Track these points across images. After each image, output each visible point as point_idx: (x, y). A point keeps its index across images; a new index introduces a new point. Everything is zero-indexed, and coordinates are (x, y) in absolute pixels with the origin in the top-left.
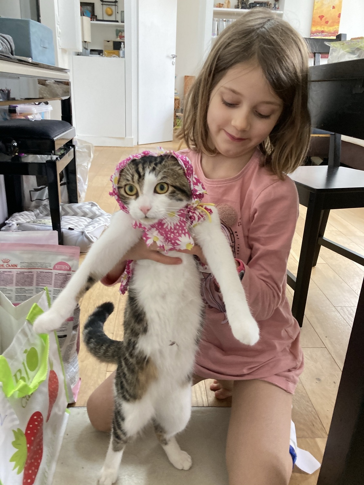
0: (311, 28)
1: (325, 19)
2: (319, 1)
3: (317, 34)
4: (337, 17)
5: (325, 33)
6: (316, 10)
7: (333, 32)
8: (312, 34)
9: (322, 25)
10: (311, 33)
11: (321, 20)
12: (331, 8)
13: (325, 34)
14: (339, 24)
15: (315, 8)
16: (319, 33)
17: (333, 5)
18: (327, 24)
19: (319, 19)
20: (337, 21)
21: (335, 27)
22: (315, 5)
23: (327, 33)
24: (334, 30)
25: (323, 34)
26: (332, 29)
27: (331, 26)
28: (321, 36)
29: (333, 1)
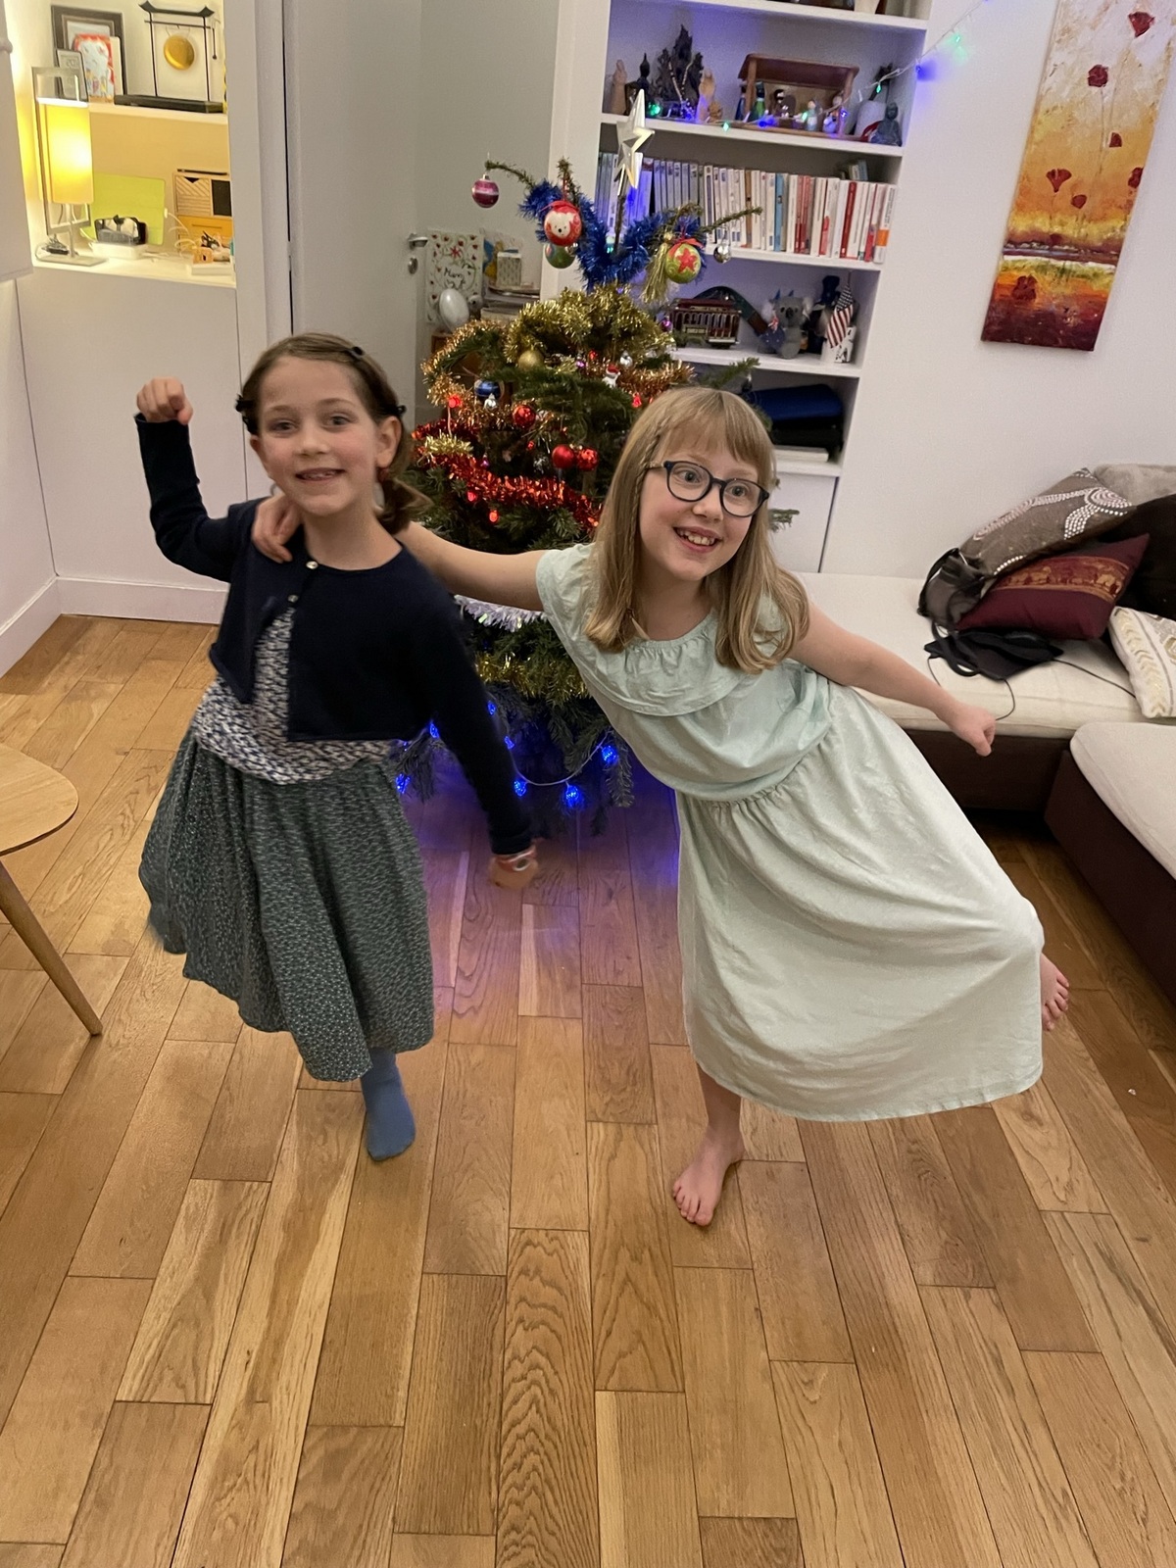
0: (1010, 219)
1: (1074, 186)
2: (1055, 108)
3: (1034, 248)
4: (1125, 181)
5: (1066, 247)
7: (1100, 244)
8: (1012, 243)
9: (1057, 210)
10: (1010, 241)
11: (1056, 191)
12: (1106, 144)
13: (1067, 250)
14: (1129, 213)
15: (1037, 137)
16: (1042, 243)
17: (1116, 131)
18: (1080, 207)
19: (1048, 187)
20: (1122, 201)
21: (1110, 224)
22: (1040, 123)
23: (1073, 248)
24: (1105, 237)
25: (1056, 250)
26: (1096, 233)
27: (1096, 221)
28: (1046, 256)
29: (1116, 114)
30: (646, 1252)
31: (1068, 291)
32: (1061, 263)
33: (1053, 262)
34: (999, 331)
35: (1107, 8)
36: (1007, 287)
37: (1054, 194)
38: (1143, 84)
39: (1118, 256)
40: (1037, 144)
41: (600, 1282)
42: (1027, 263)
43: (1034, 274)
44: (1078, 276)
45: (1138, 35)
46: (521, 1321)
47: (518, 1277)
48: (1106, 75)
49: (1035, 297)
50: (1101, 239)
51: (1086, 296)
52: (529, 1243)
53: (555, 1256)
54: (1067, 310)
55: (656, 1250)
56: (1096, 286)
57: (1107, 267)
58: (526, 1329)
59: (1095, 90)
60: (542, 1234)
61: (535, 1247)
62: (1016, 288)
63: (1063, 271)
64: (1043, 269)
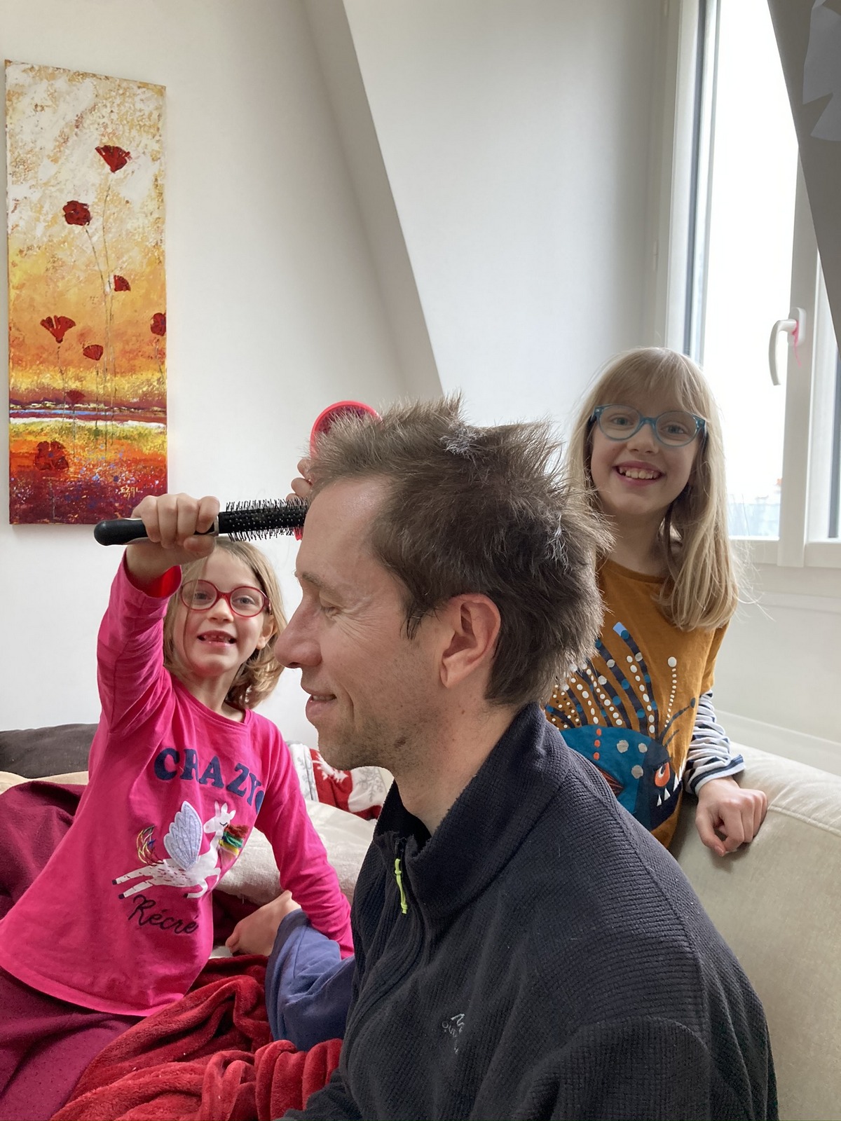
1: (82, 336)
2: (29, 249)
3: (49, 408)
4: (147, 329)
5: (92, 405)
6: (21, 287)
7: (135, 400)
8: (16, 403)
9: (68, 363)
10: (11, 401)
11: (60, 341)
12: (110, 288)
13: (94, 409)
14: (163, 363)
15: (15, 280)
16: (58, 401)
17: (119, 274)
18: (98, 359)
19: (47, 336)
20: (149, 349)
21: (145, 375)
22: (14, 265)
23: (102, 406)
24: (141, 391)
25: (80, 409)
26: (128, 386)
27: (123, 374)
28: (70, 417)
29: (112, 256)
31: (111, 455)
32: (92, 424)
33: (80, 423)
34: (32, 510)
35: (66, 140)
36: (23, 456)
37: (59, 345)
38: (138, 223)
39: (165, 412)
40: (17, 288)
42: (48, 427)
43: (57, 438)
44: (119, 438)
45: (113, 170)
48: (87, 212)
49: (67, 464)
50: (136, 395)
51: (136, 462)
54: (116, 479)
56: (147, 449)
57: (154, 425)
59: (77, 228)
62: (38, 457)
63: (97, 433)
64: (69, 431)
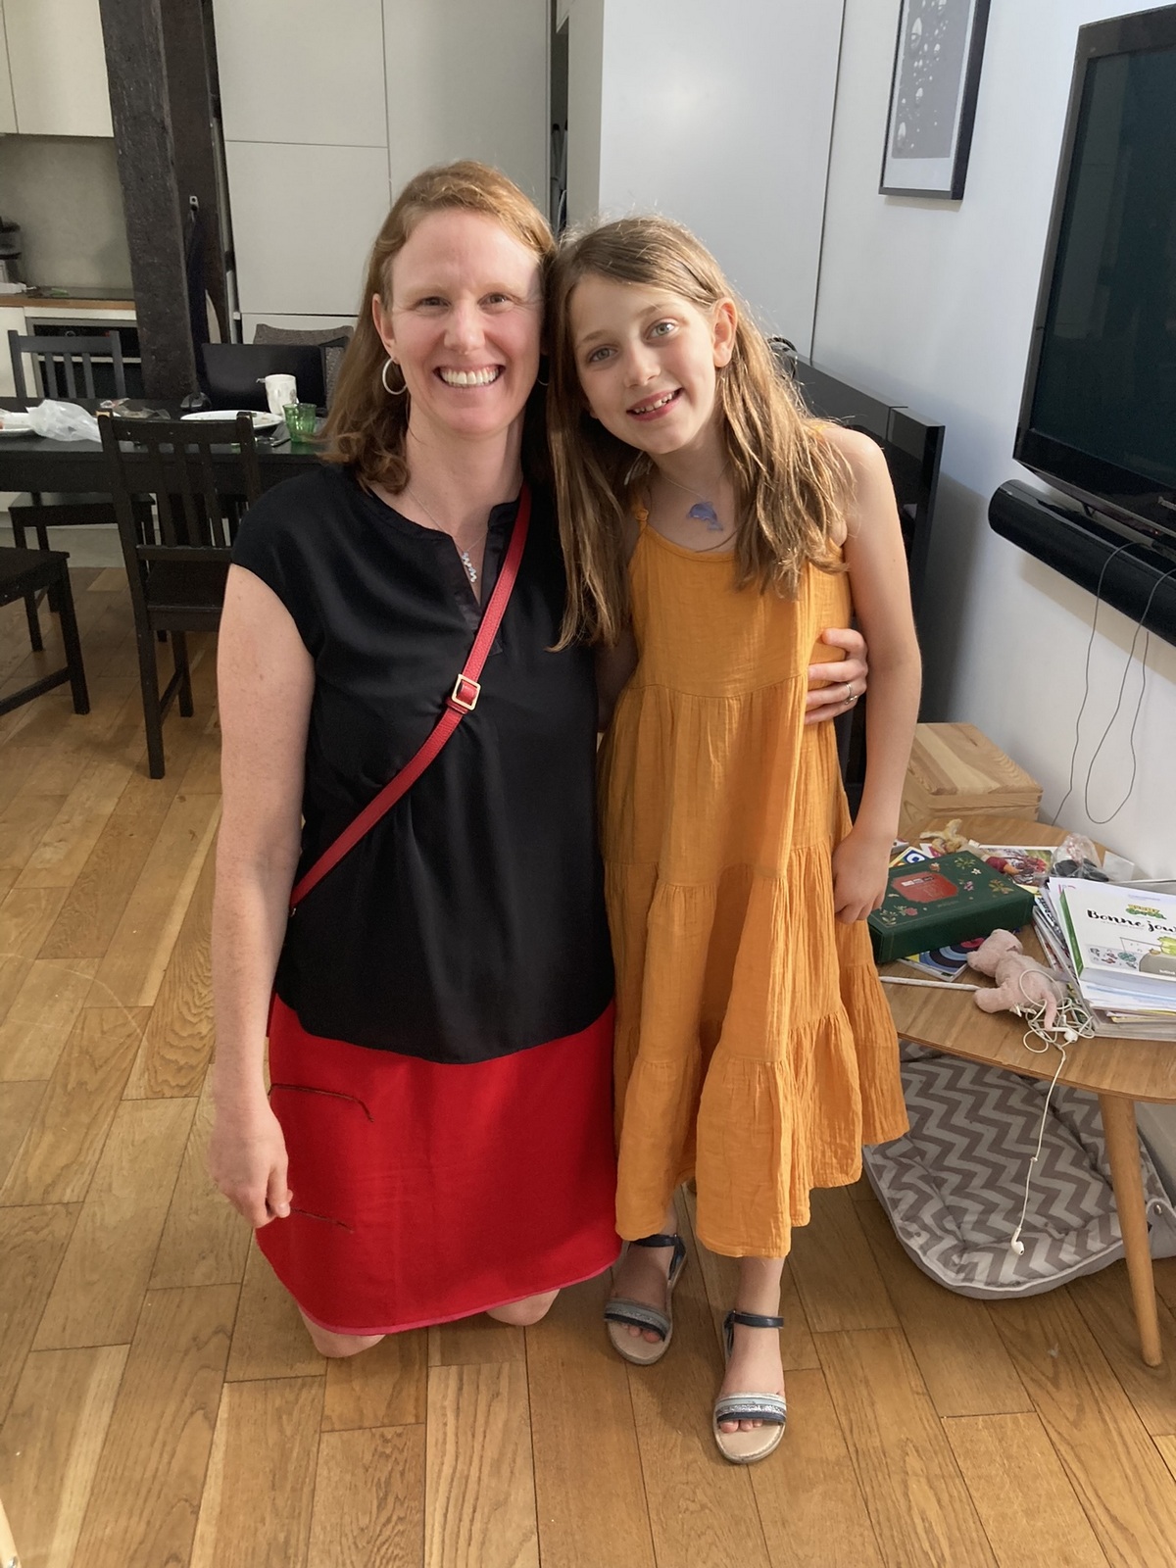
30: (70, 1087)
41: (124, 1066)
46: (202, 1038)
47: (199, 1064)
52: (182, 1087)
53: (160, 1081)
55: (59, 1090)
58: (200, 1033)
60: (168, 1093)
61: (178, 1085)
